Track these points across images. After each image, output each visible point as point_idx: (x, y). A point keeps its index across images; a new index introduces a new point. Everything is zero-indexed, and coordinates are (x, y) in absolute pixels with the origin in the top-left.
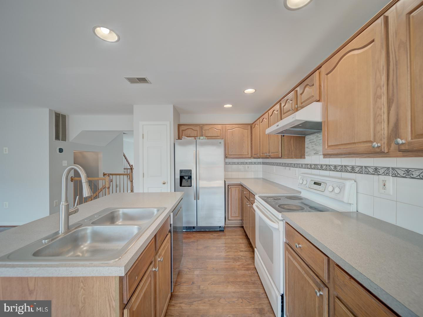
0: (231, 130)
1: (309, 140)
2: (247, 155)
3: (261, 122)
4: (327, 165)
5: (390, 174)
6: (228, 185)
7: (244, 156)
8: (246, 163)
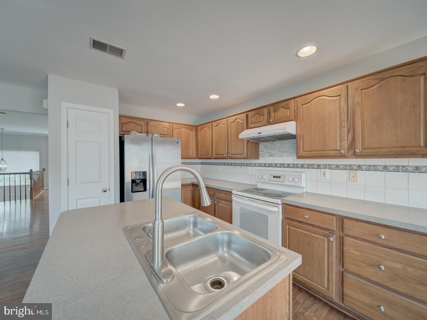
0: (179, 130)
1: (264, 146)
2: (193, 156)
3: (215, 127)
4: (281, 164)
5: (328, 168)
7: (190, 156)
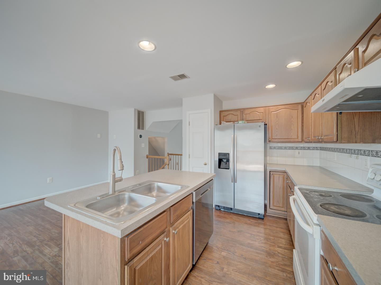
0: (276, 112)
2: (297, 139)
3: (313, 99)
6: (270, 171)
7: (292, 139)
8: (297, 148)
